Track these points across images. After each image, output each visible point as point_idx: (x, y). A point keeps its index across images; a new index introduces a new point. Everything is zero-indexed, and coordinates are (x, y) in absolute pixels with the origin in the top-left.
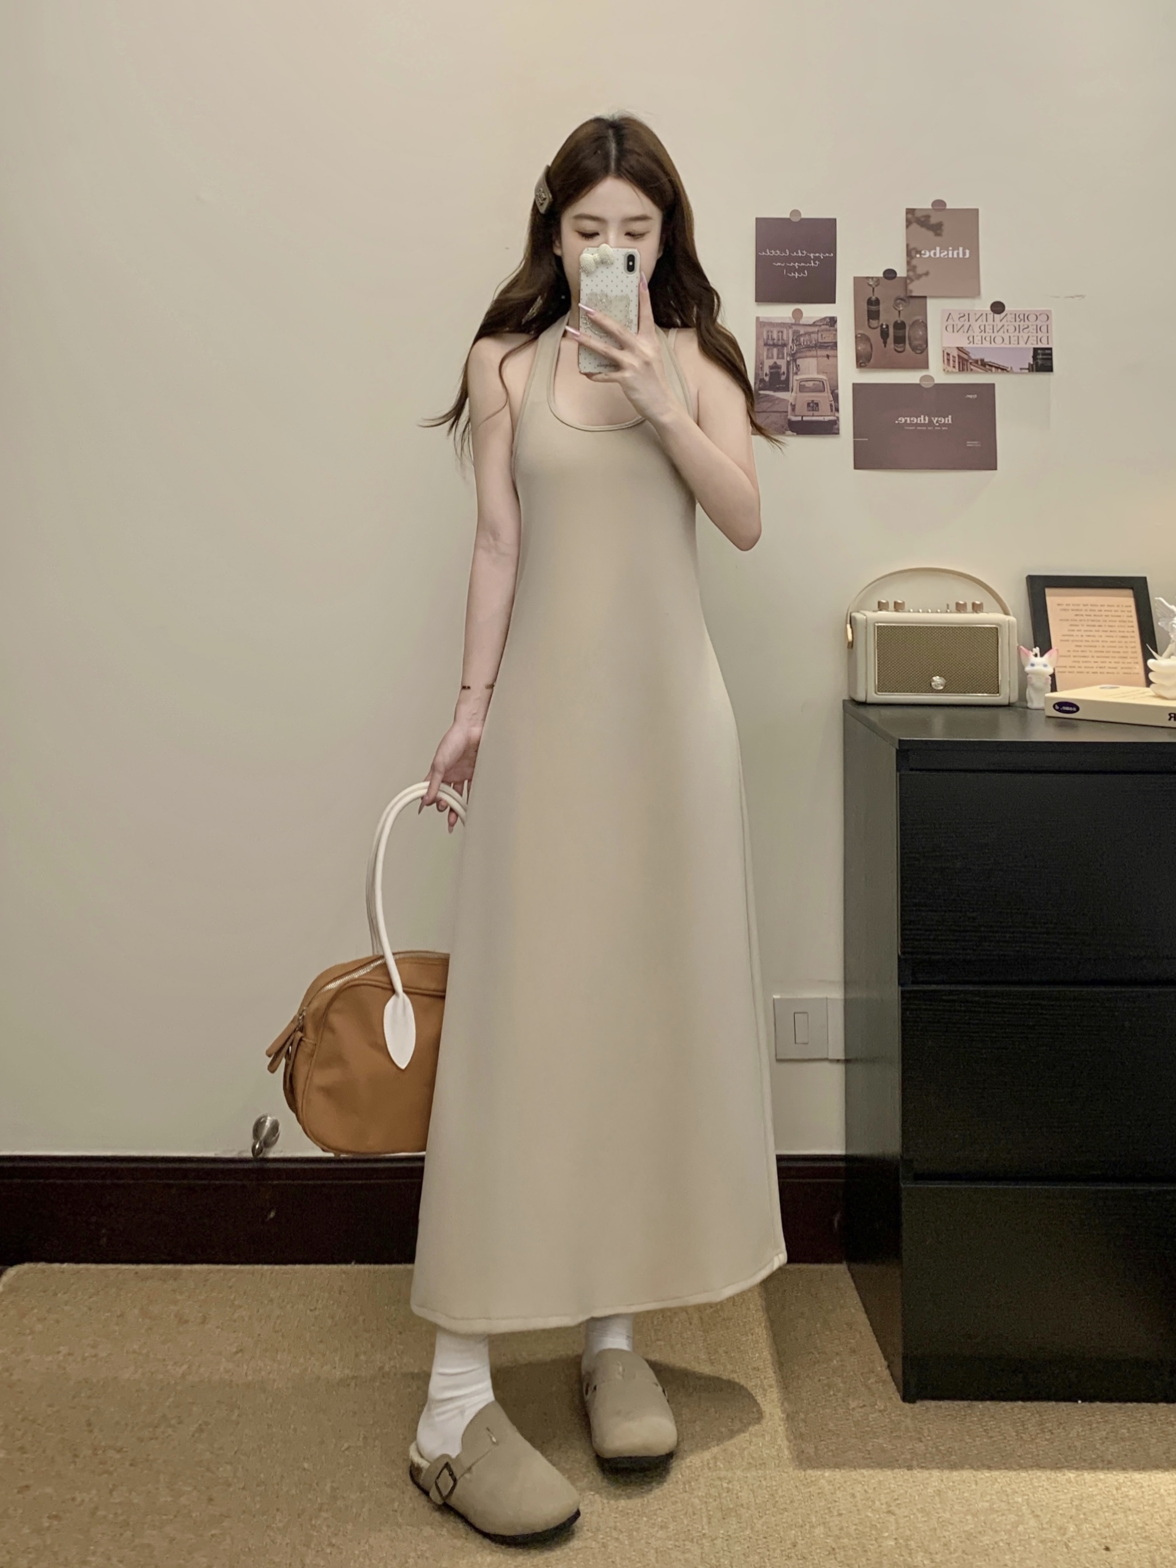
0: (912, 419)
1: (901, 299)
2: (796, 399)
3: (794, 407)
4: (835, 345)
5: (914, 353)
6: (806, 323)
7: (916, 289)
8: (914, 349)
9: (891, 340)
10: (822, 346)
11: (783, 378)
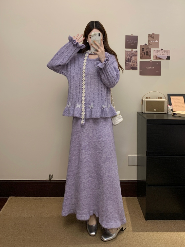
0: (148, 67)
1: (147, 48)
2: (132, 64)
4: (137, 55)
6: (133, 52)
7: (150, 47)
8: (149, 56)
9: (145, 54)
10: (135, 55)
11: (130, 60)
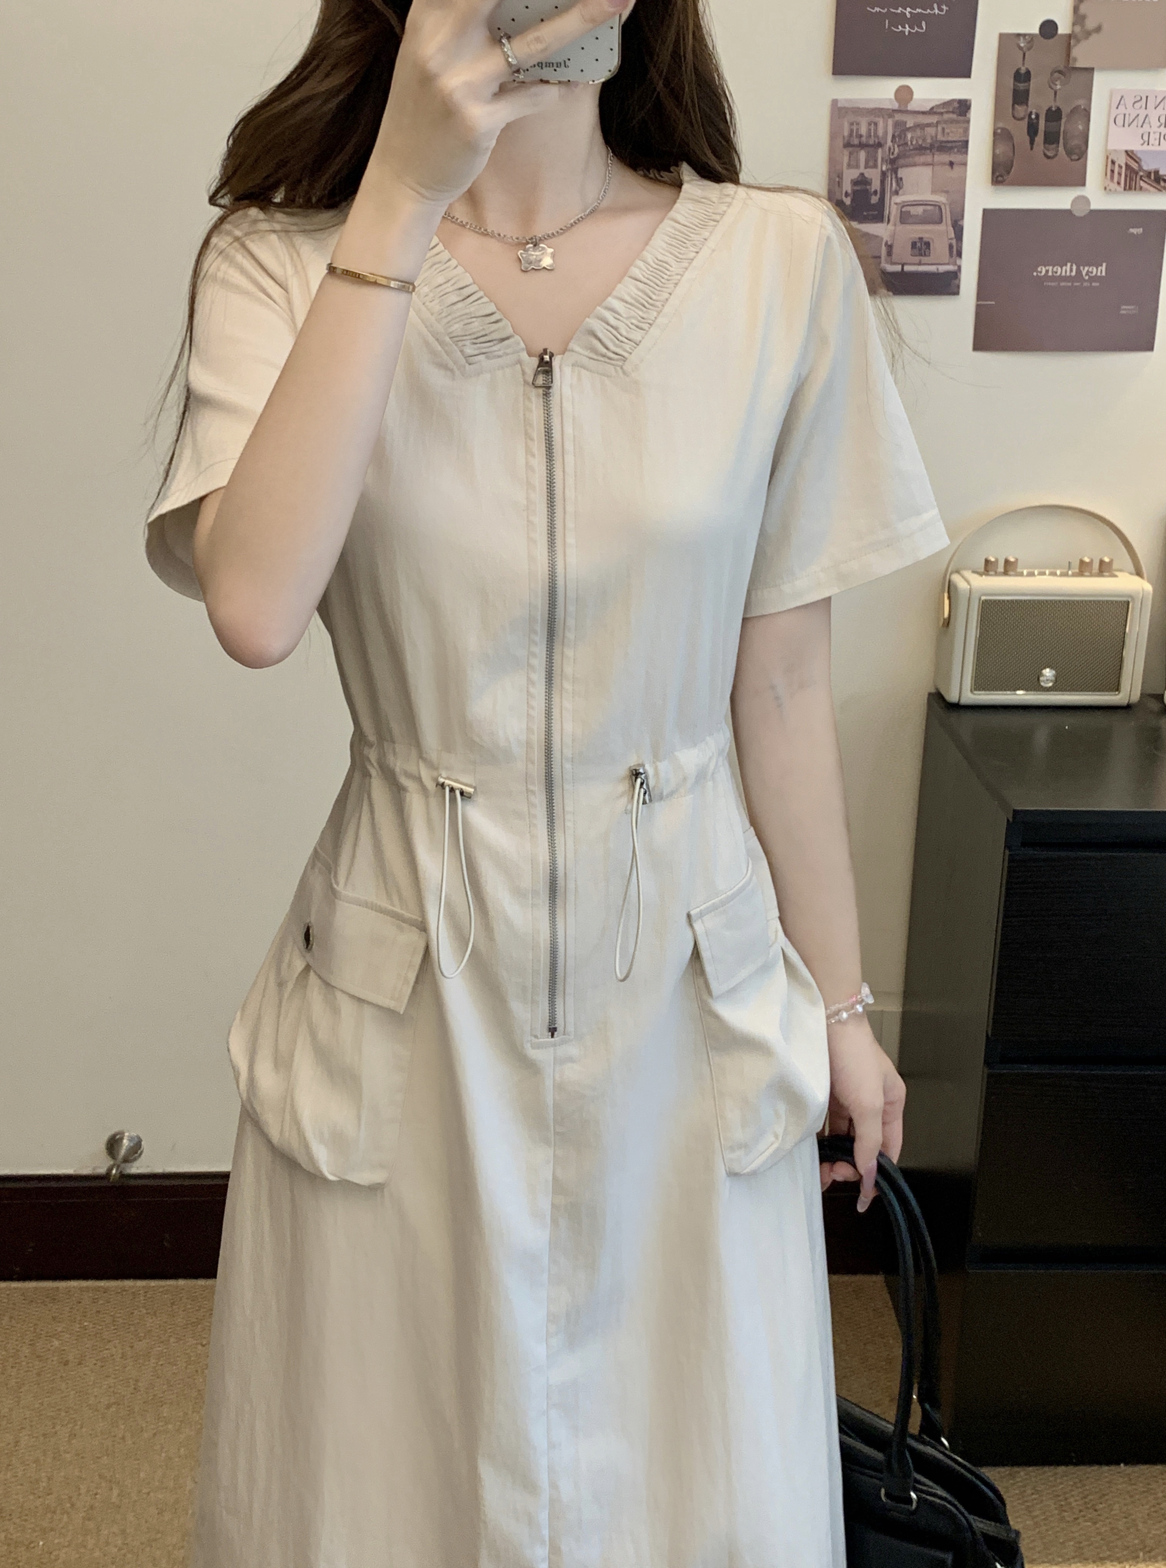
0: (1055, 269)
1: (1060, 72)
2: (893, 236)
3: (890, 248)
4: (964, 146)
5: (1068, 159)
6: (917, 109)
7: (1082, 55)
8: (1069, 153)
9: (1040, 138)
10: (943, 147)
11: (874, 200)
